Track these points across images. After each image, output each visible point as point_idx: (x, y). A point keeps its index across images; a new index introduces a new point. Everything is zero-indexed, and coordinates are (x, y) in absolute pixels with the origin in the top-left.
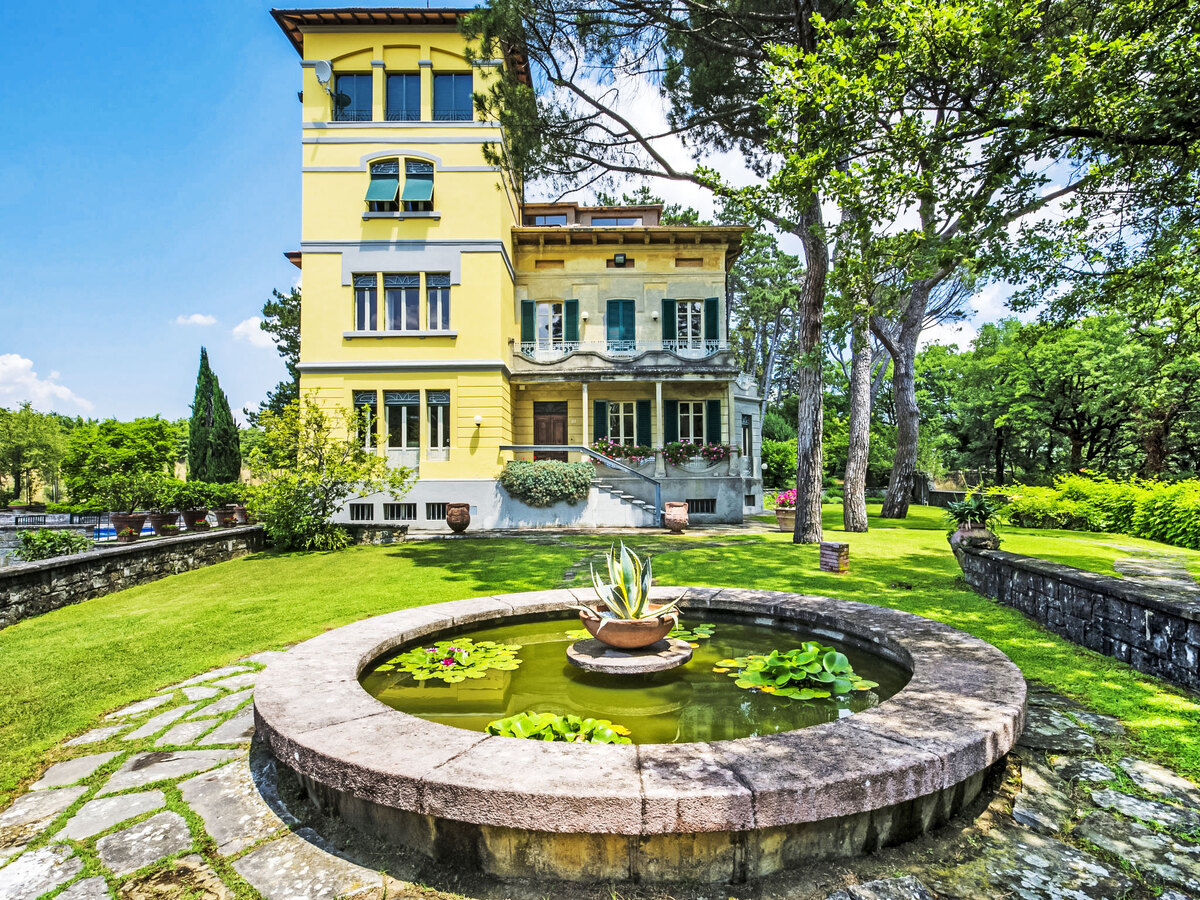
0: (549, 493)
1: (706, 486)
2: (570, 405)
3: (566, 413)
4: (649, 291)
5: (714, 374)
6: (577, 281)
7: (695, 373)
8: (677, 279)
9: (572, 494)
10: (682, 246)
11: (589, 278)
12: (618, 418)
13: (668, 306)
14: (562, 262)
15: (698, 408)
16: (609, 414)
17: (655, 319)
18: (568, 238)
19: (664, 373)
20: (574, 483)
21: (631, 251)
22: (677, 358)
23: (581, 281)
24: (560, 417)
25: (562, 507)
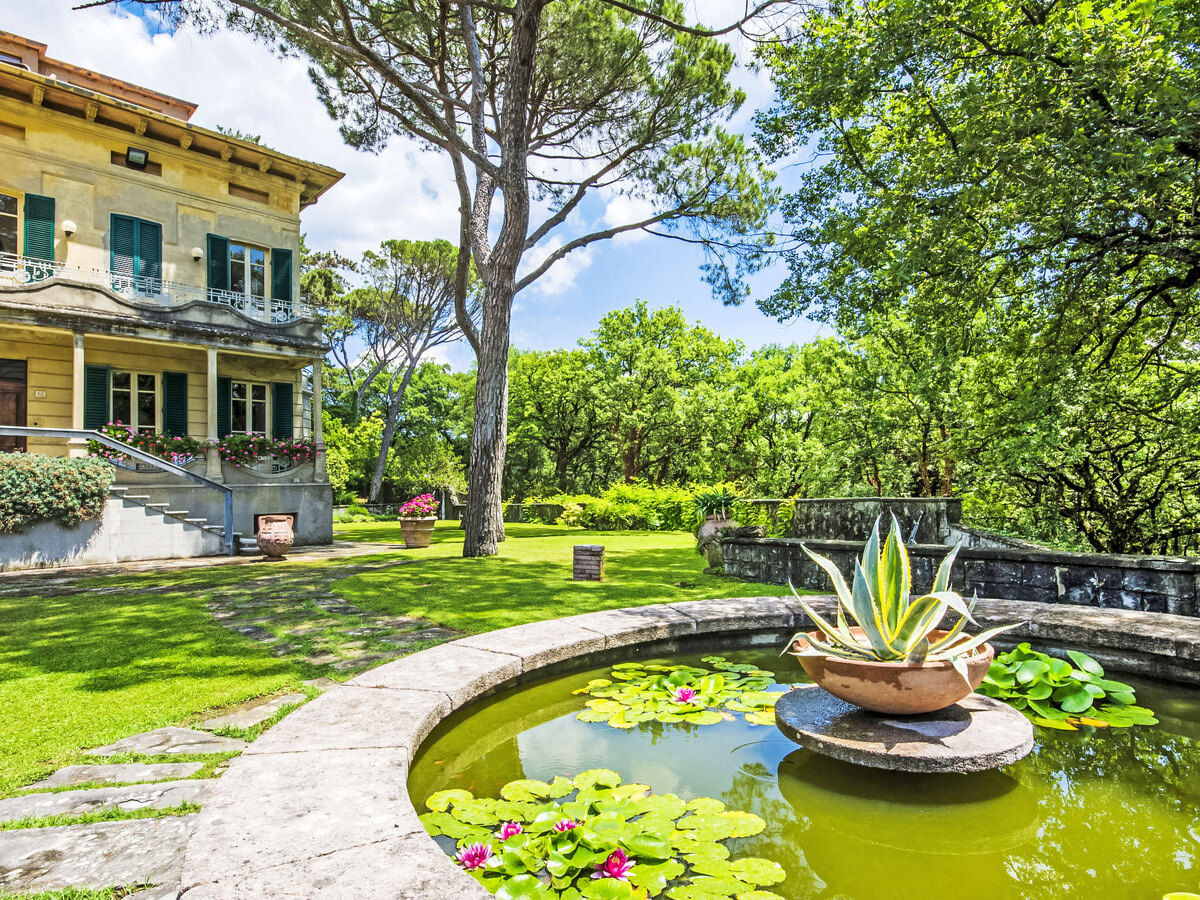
0: (20, 508)
1: (284, 495)
2: (32, 366)
3: (25, 380)
4: (185, 217)
5: (296, 347)
6: (51, 168)
7: (271, 342)
8: (233, 212)
9: (72, 509)
10: (239, 168)
11: (76, 170)
12: (127, 397)
13: (217, 246)
14: (22, 130)
15: (259, 392)
16: (112, 389)
17: (197, 259)
18: (38, 96)
19: (222, 336)
20: (77, 491)
21: (159, 152)
22: (242, 317)
23: (62, 171)
24: (10, 386)
25: (48, 532)
